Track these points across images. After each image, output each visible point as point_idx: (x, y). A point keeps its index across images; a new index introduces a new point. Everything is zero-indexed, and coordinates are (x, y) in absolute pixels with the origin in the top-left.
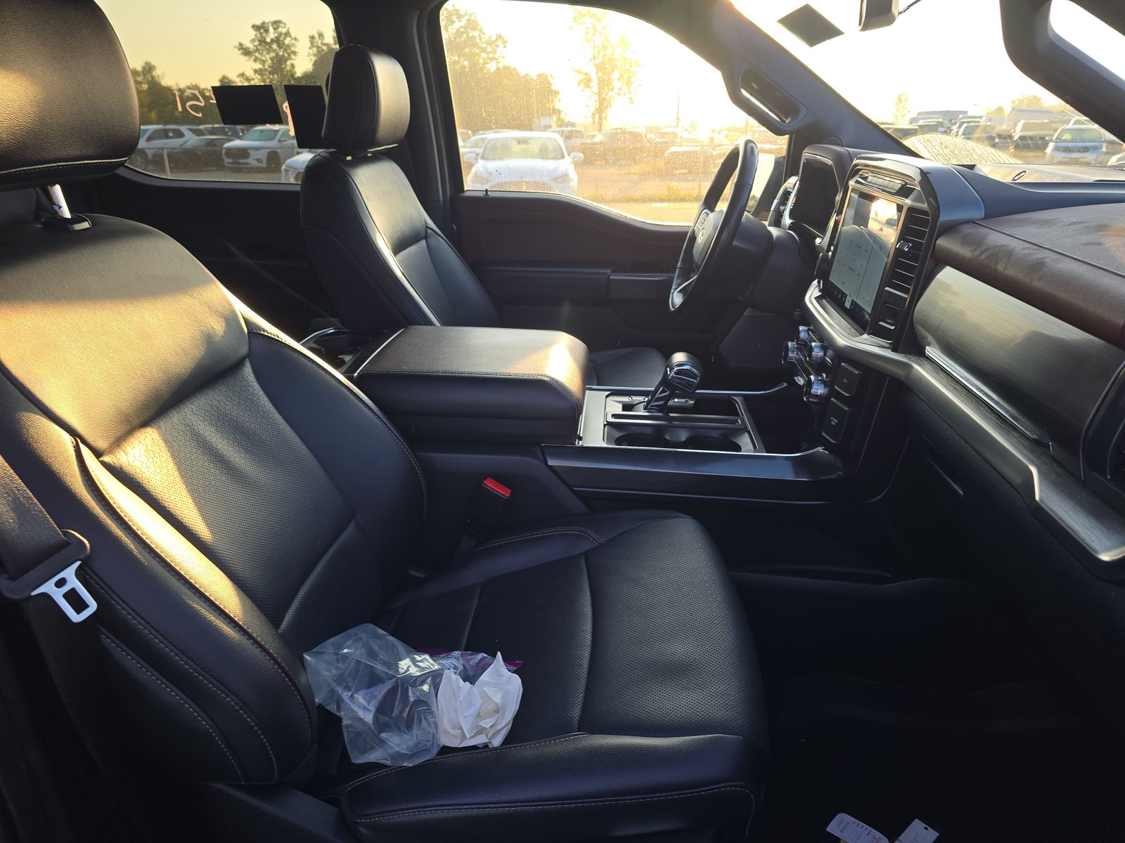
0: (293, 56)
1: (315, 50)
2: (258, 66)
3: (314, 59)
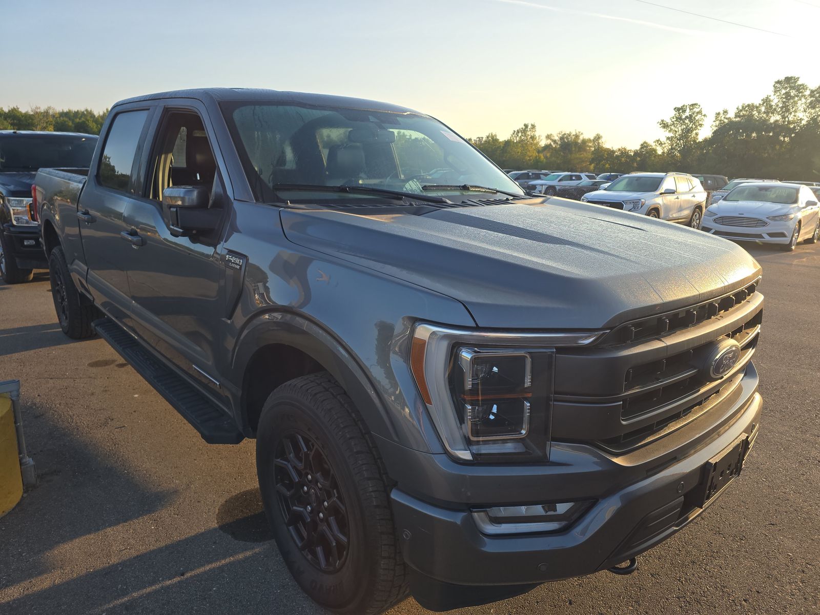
0: (699, 127)
1: (717, 123)
2: (671, 135)
3: (715, 129)
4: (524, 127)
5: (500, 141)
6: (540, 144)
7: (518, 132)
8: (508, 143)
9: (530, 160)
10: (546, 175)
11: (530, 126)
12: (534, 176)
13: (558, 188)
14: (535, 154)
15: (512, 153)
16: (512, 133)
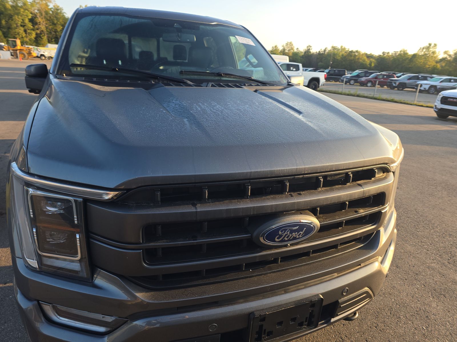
4: (428, 45)
5: (409, 54)
6: (438, 57)
7: (423, 48)
8: (414, 56)
9: (429, 68)
10: (432, 78)
11: (433, 45)
12: (422, 78)
13: (438, 87)
14: (434, 64)
15: (417, 63)
16: (419, 49)
